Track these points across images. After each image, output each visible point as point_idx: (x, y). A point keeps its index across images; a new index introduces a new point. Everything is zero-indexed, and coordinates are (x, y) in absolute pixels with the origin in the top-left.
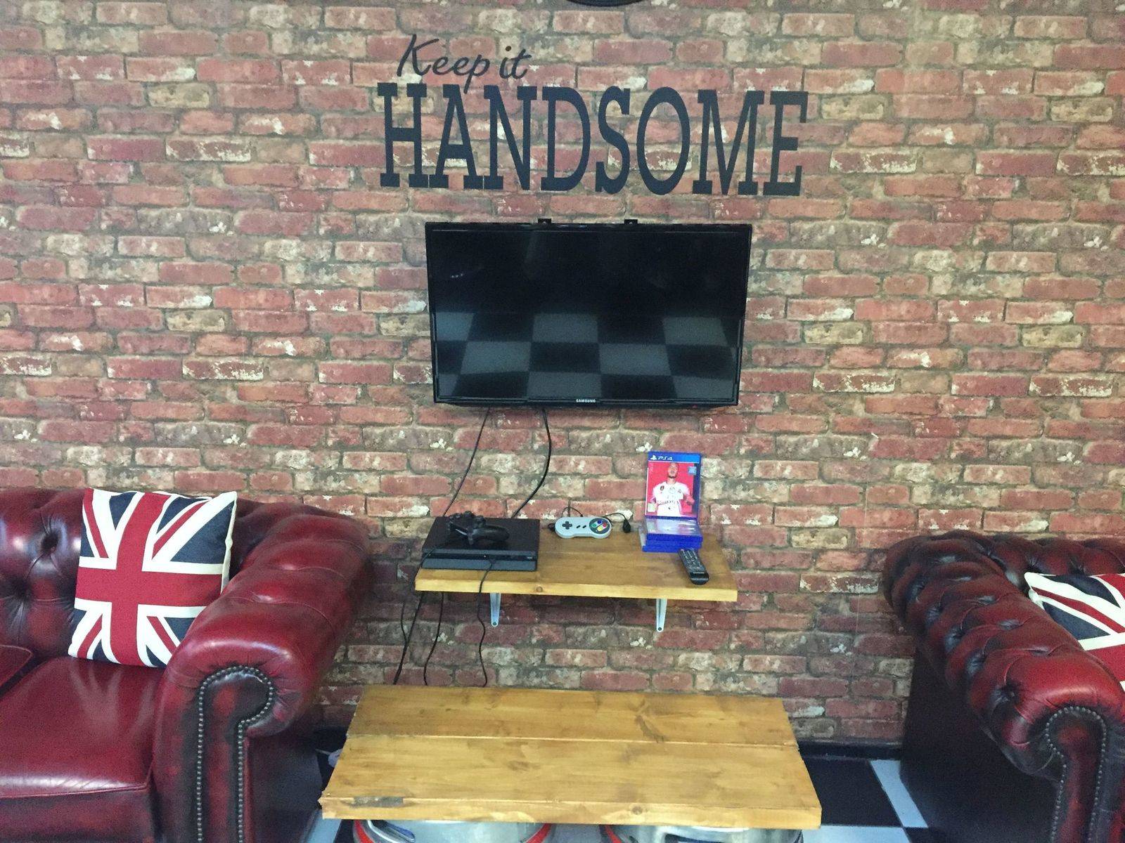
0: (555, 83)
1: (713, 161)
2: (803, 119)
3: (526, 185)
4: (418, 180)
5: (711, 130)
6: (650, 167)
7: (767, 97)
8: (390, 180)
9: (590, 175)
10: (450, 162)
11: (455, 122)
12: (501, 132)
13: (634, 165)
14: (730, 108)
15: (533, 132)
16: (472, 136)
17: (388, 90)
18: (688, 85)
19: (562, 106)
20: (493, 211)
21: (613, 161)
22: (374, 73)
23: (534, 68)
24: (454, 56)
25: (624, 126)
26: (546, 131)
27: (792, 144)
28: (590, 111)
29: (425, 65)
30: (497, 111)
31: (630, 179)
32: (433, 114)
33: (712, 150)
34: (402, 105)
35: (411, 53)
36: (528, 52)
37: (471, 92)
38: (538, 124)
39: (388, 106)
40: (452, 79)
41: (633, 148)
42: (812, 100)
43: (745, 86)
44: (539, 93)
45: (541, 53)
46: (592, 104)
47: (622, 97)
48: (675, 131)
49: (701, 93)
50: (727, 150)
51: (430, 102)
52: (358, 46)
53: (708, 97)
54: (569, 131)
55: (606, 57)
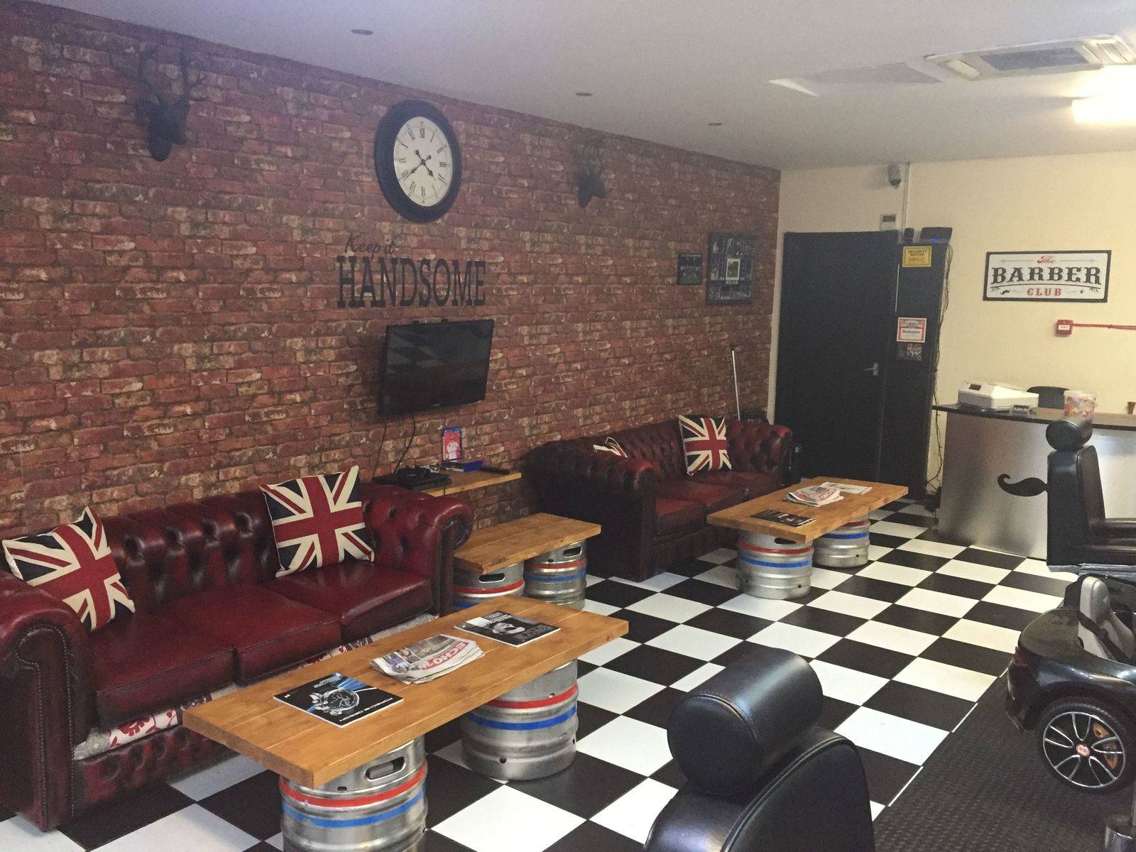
0: (404, 256)
1: (458, 291)
2: (485, 273)
3: (394, 305)
4: (354, 304)
5: (457, 277)
6: (438, 294)
7: (474, 263)
8: (341, 304)
9: (417, 298)
10: (366, 294)
11: (368, 274)
12: (385, 279)
13: (432, 294)
14: (462, 268)
15: (397, 279)
16: (374, 281)
17: (341, 259)
18: (449, 257)
19: (408, 267)
20: (383, 318)
21: (425, 292)
22: (335, 251)
23: (397, 249)
24: (367, 243)
25: (429, 275)
26: (401, 279)
27: (482, 283)
28: (417, 267)
29: (356, 247)
30: (383, 270)
31: (431, 300)
32: (359, 271)
33: (458, 286)
34: (347, 266)
35: (350, 243)
36: (395, 242)
37: (374, 260)
38: (399, 276)
39: (341, 267)
40: (366, 254)
41: (432, 286)
42: (487, 265)
43: (466, 259)
44: (399, 261)
45: (399, 243)
47: (428, 263)
48: (445, 279)
49: (453, 261)
50: (462, 286)
51: (358, 265)
52: (328, 237)
53: (456, 263)
54: (409, 278)
55: (422, 245)
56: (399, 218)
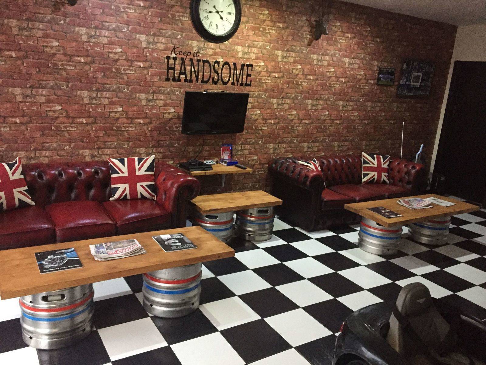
0: (205, 59)
1: (235, 78)
2: (252, 70)
3: (197, 82)
4: (174, 80)
5: (235, 71)
6: (223, 79)
7: (246, 65)
8: (167, 80)
9: (211, 80)
10: (182, 76)
11: (183, 66)
12: (193, 69)
13: (220, 78)
14: (239, 67)
15: (200, 70)
16: (186, 70)
17: (168, 58)
18: (231, 61)
19: (206, 64)
20: (190, 88)
21: (216, 77)
22: (165, 54)
23: (200, 55)
24: (184, 51)
25: (219, 69)
26: (202, 69)
27: (250, 75)
29: (177, 52)
30: (192, 65)
31: (219, 81)
32: (178, 64)
33: (235, 76)
34: (171, 61)
35: (174, 50)
36: (199, 51)
37: (187, 59)
38: (201, 68)
39: (168, 61)
40: (183, 56)
41: (220, 75)
42: (253, 66)
43: (241, 62)
44: (201, 61)
45: (202, 52)
46: (212, 64)
47: (218, 63)
48: (228, 71)
49: (233, 63)
50: (238, 76)
51: (178, 61)
52: (162, 47)
53: (235, 64)
54: (207, 70)
55: (215, 54)
56: (202, 39)
